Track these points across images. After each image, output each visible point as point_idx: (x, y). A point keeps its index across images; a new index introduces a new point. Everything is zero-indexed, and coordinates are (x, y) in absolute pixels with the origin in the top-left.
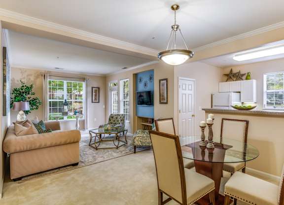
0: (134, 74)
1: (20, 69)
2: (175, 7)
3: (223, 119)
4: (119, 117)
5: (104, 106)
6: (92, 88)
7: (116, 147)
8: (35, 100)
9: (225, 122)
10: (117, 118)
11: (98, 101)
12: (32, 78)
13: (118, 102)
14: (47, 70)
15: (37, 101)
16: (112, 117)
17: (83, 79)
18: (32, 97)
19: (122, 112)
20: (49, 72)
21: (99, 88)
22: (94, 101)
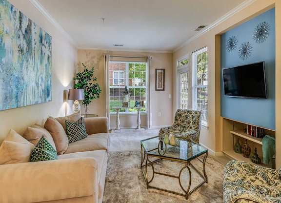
0: (216, 36)
1: (85, 51)
4: (191, 116)
5: (170, 96)
6: (156, 70)
7: (184, 193)
8: (95, 86)
10: (187, 118)
11: (162, 89)
12: (95, 61)
13: (189, 90)
14: (109, 50)
15: (97, 88)
16: (179, 114)
17: (146, 59)
18: (93, 83)
19: (195, 108)
20: (111, 52)
21: (164, 70)
22: (158, 89)
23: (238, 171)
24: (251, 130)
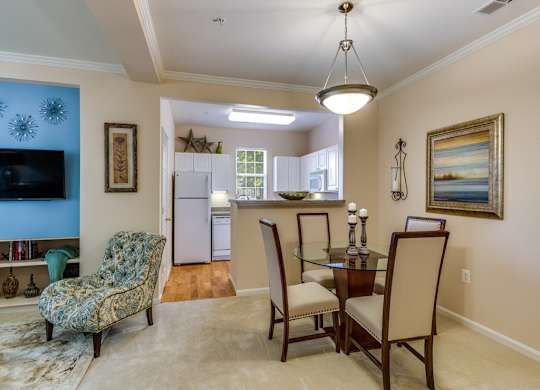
2: (345, 6)
3: (298, 215)
9: (302, 218)
23: (65, 292)
24: (20, 250)
